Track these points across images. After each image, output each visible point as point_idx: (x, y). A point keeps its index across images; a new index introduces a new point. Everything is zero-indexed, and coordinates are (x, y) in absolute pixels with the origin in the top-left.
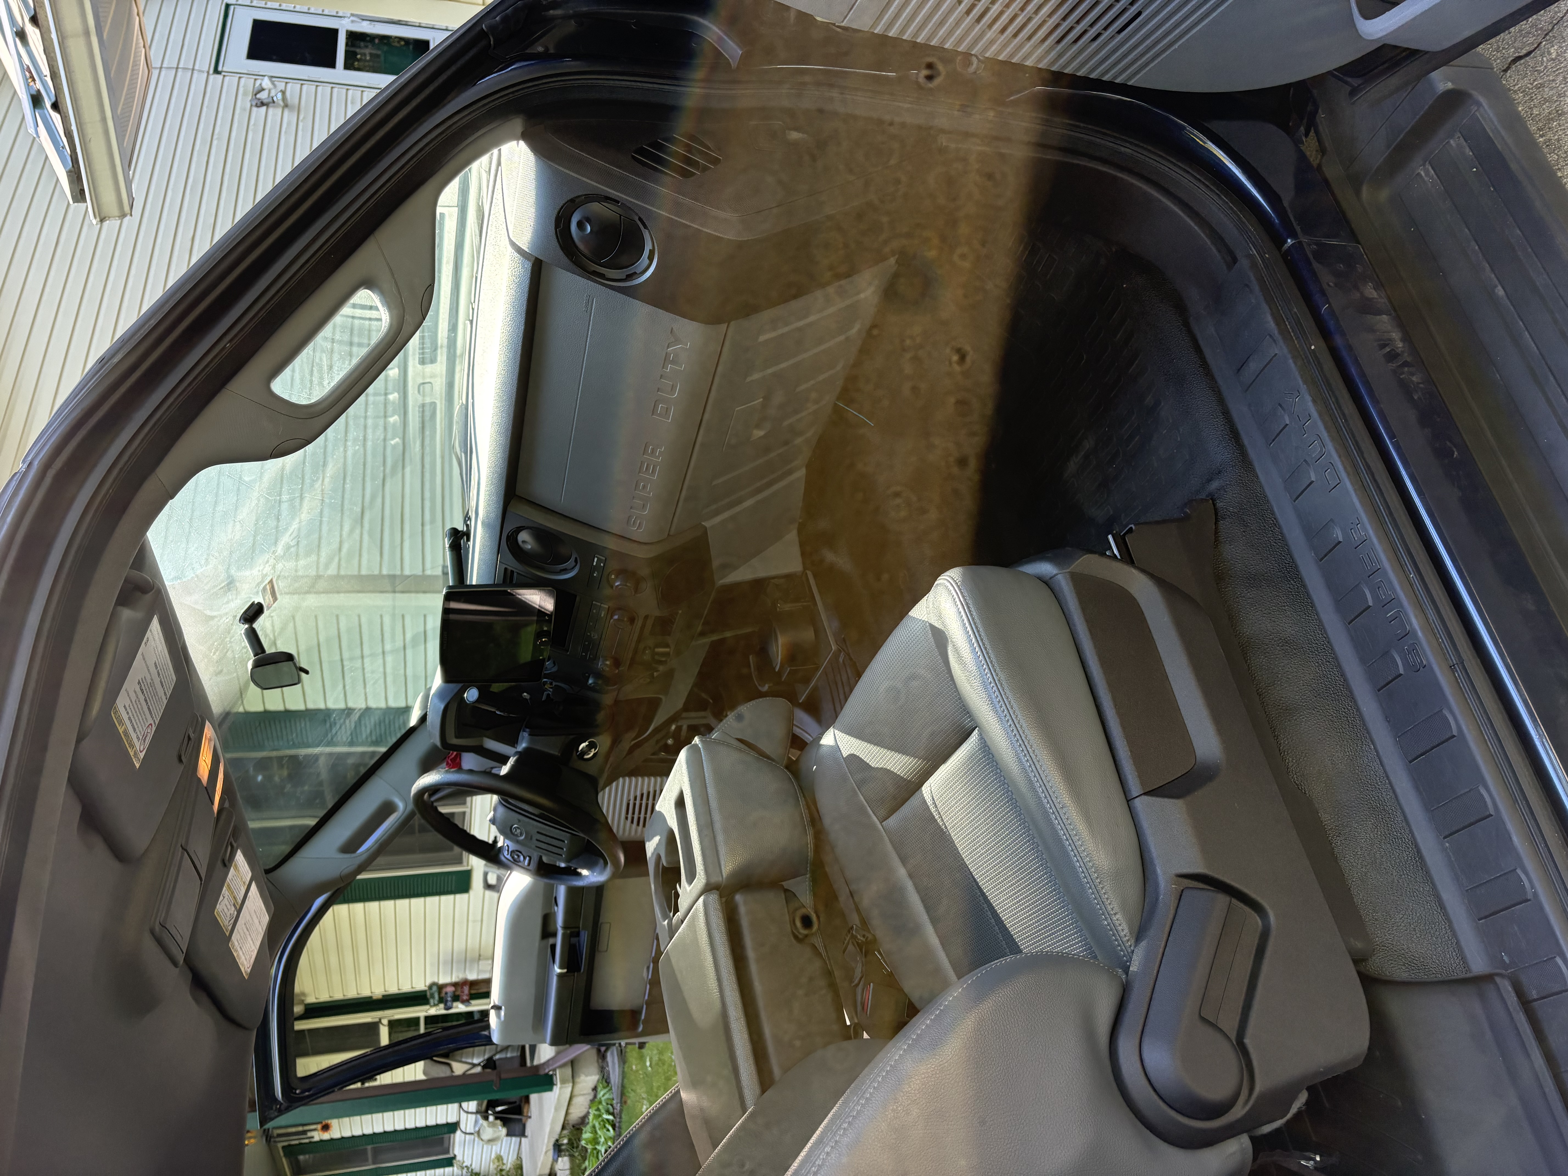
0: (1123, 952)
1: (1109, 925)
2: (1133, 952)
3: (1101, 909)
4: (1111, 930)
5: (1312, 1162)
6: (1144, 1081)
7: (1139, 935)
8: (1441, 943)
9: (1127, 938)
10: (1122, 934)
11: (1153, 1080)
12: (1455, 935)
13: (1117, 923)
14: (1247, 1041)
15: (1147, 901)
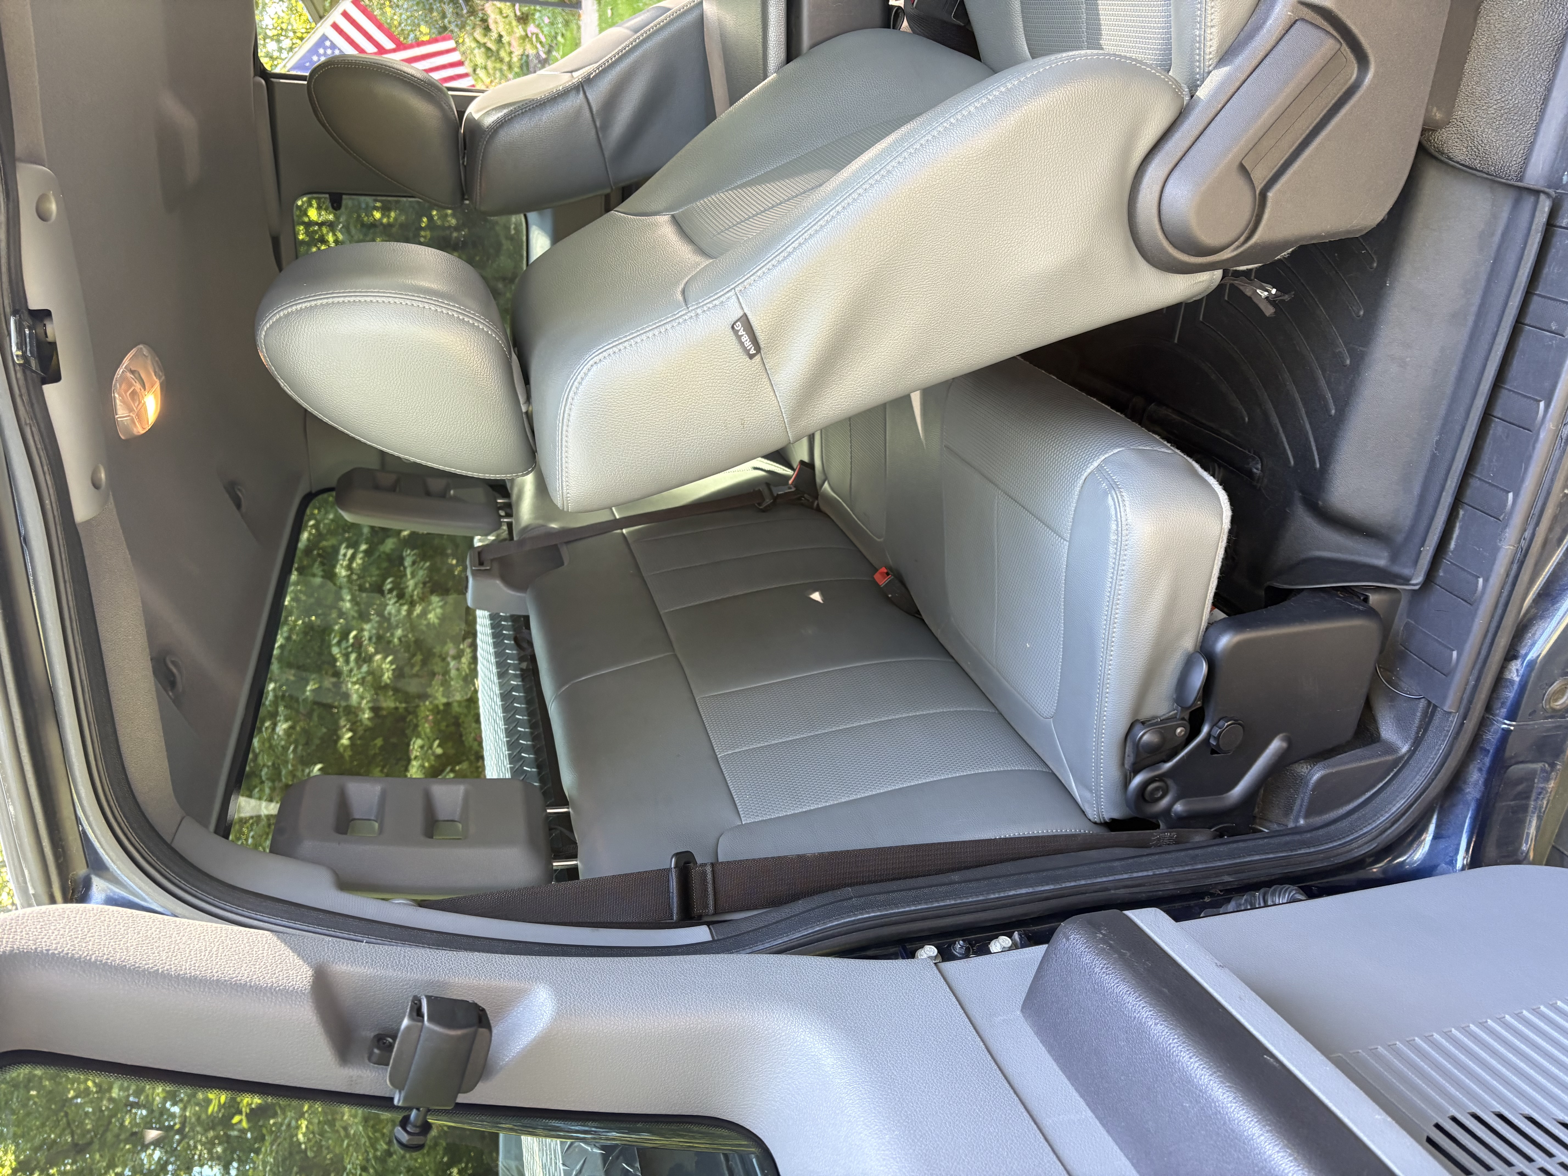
0: (1200, 69)
1: (1200, 36)
2: (1209, 72)
3: (1200, 16)
4: (1199, 42)
5: (1266, 293)
6: (1155, 211)
7: (1224, 58)
8: (1517, 137)
9: (1211, 56)
10: (1208, 51)
11: (1163, 212)
12: (1536, 134)
13: (1208, 37)
14: (1270, 195)
15: (1253, 19)
